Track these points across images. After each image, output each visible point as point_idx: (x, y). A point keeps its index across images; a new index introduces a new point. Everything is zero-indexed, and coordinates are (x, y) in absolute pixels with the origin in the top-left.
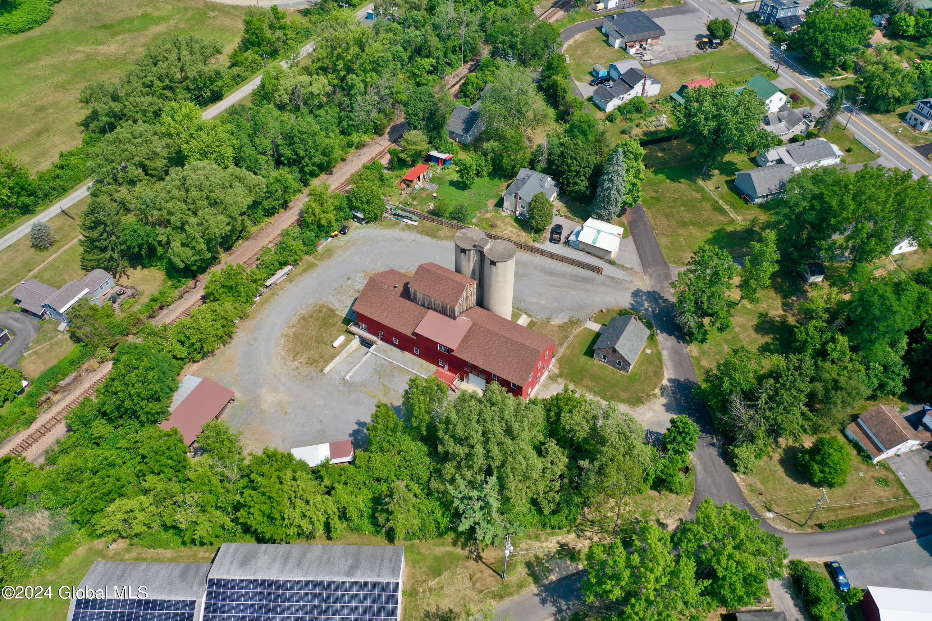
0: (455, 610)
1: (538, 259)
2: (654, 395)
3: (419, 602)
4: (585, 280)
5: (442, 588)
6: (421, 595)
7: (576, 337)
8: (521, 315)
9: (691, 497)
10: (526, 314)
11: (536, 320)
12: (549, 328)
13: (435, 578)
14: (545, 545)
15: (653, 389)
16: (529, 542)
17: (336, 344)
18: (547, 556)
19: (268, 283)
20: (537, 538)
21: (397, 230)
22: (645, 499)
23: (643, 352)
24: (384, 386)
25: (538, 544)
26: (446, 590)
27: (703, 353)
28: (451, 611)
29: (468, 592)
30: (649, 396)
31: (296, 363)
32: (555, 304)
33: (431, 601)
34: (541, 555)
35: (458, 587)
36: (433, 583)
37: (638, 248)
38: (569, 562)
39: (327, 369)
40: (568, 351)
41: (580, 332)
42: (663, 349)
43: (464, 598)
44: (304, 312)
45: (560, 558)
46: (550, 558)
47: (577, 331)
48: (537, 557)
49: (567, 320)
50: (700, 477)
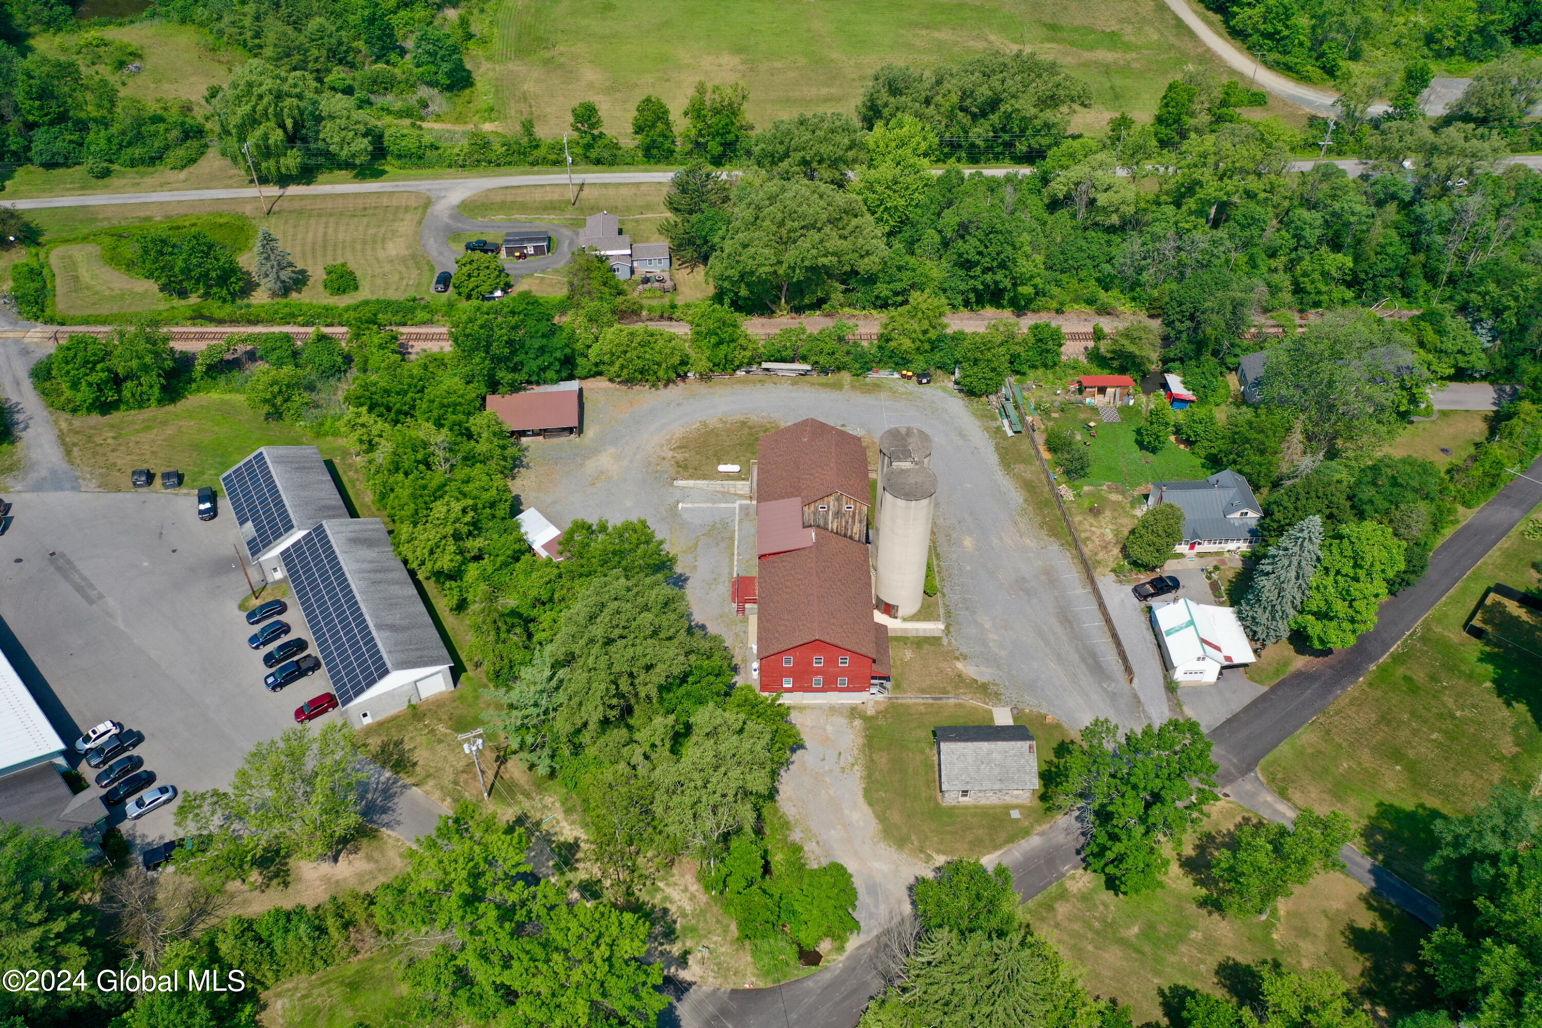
0: (418, 769)
1: (1079, 591)
2: (929, 858)
3: (411, 728)
4: (1097, 669)
5: (440, 741)
6: (421, 725)
7: (960, 706)
8: (937, 619)
9: (761, 985)
10: (947, 627)
11: (945, 641)
12: (943, 665)
13: (450, 728)
14: (564, 824)
15: (939, 852)
16: (558, 805)
17: (722, 468)
18: (548, 833)
19: (765, 365)
20: (568, 811)
21: (978, 423)
22: (718, 921)
23: (1008, 808)
24: (696, 544)
25: (560, 816)
26: (439, 748)
27: (1085, 897)
28: (415, 764)
29: (449, 770)
30: (921, 851)
31: (670, 454)
32: (1003, 653)
33: (418, 739)
34: (544, 827)
35: (451, 758)
36: (442, 729)
37: (1246, 709)
38: (551, 863)
39: (680, 483)
40: (922, 709)
41: (975, 709)
42: (1041, 834)
43: (438, 770)
44: (754, 418)
45: (552, 850)
46: (547, 839)
47: (974, 702)
48: (538, 824)
49: (981, 679)
50: (810, 984)
